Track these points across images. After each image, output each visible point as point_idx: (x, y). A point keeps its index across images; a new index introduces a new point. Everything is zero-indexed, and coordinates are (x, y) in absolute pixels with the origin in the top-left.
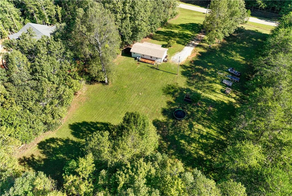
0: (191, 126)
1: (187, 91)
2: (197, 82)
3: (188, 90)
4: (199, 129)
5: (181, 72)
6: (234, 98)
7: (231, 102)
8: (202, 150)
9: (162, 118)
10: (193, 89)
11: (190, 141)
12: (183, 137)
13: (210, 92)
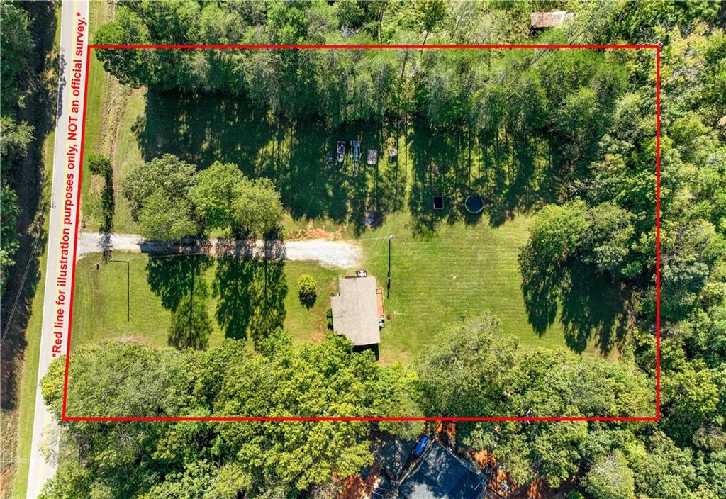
0: (479, 182)
1: (416, 205)
2: (389, 198)
3: (413, 204)
4: (479, 171)
5: (376, 228)
6: (397, 139)
7: (407, 141)
8: (507, 159)
9: (485, 219)
10: (407, 197)
11: (500, 175)
12: (500, 184)
13: (401, 173)
